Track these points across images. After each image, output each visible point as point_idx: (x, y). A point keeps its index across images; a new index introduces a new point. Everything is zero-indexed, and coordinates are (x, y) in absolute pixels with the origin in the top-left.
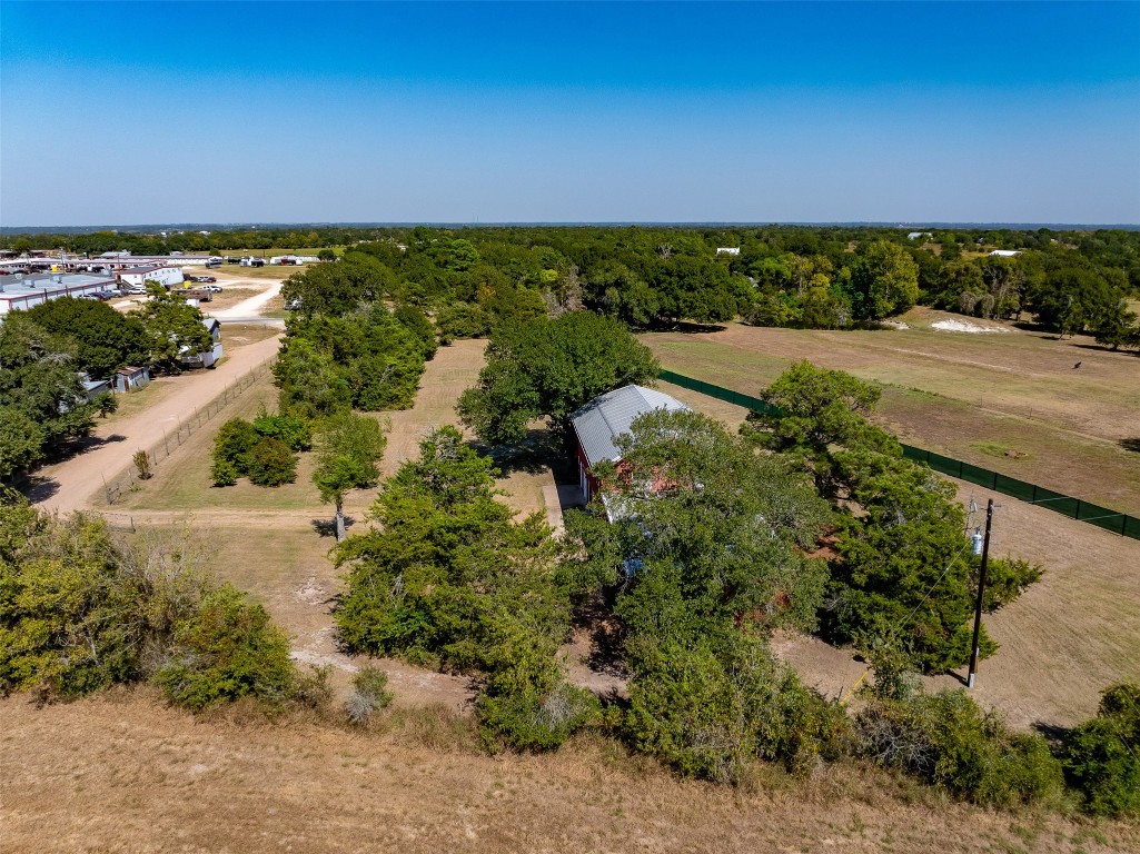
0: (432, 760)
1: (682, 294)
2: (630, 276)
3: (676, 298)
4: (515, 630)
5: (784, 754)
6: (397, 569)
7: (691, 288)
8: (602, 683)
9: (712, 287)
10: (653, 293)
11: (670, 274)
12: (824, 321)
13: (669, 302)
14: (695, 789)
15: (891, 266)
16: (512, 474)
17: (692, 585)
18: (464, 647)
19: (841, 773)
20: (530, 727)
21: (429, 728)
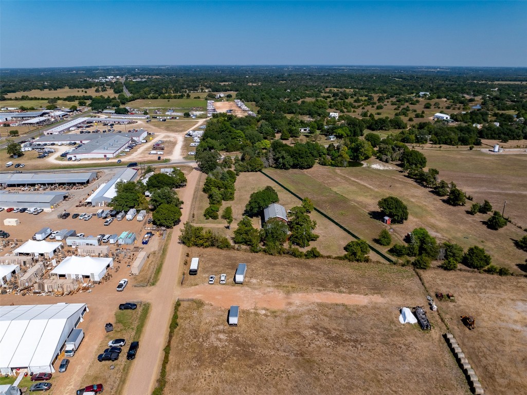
0: (246, 253)
1: (299, 159)
2: (285, 155)
3: (298, 161)
4: (254, 241)
5: (279, 253)
6: (241, 234)
7: (302, 158)
8: (263, 247)
9: (308, 157)
10: (291, 160)
11: (296, 153)
12: (340, 165)
13: (296, 162)
14: (271, 256)
15: (363, 147)
16: (254, 218)
17: (273, 237)
18: (249, 243)
19: (285, 255)
20: (256, 250)
21: (245, 251)
